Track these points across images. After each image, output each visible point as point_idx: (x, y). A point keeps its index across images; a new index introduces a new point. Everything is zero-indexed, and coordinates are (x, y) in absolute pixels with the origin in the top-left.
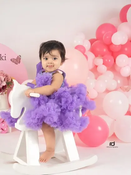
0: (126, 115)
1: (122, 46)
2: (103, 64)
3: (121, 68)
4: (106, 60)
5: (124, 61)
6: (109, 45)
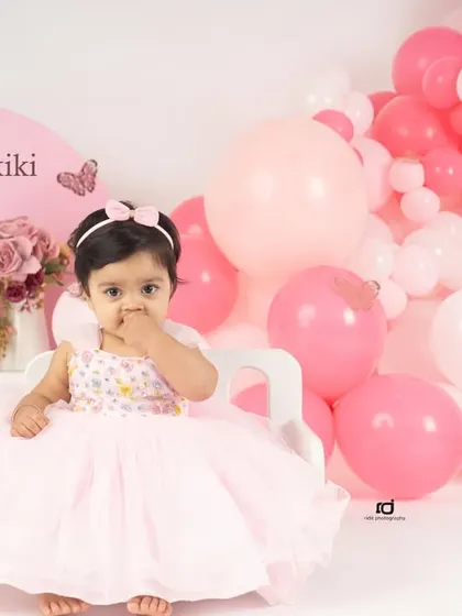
2: (425, 185)
4: (438, 170)
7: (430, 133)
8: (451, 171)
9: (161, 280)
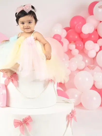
0: (91, 89)
1: (90, 35)
2: (76, 48)
3: (88, 51)
4: (78, 45)
5: (91, 46)
6: (80, 34)
7: (76, 37)
8: (80, 45)
9: (32, 20)
